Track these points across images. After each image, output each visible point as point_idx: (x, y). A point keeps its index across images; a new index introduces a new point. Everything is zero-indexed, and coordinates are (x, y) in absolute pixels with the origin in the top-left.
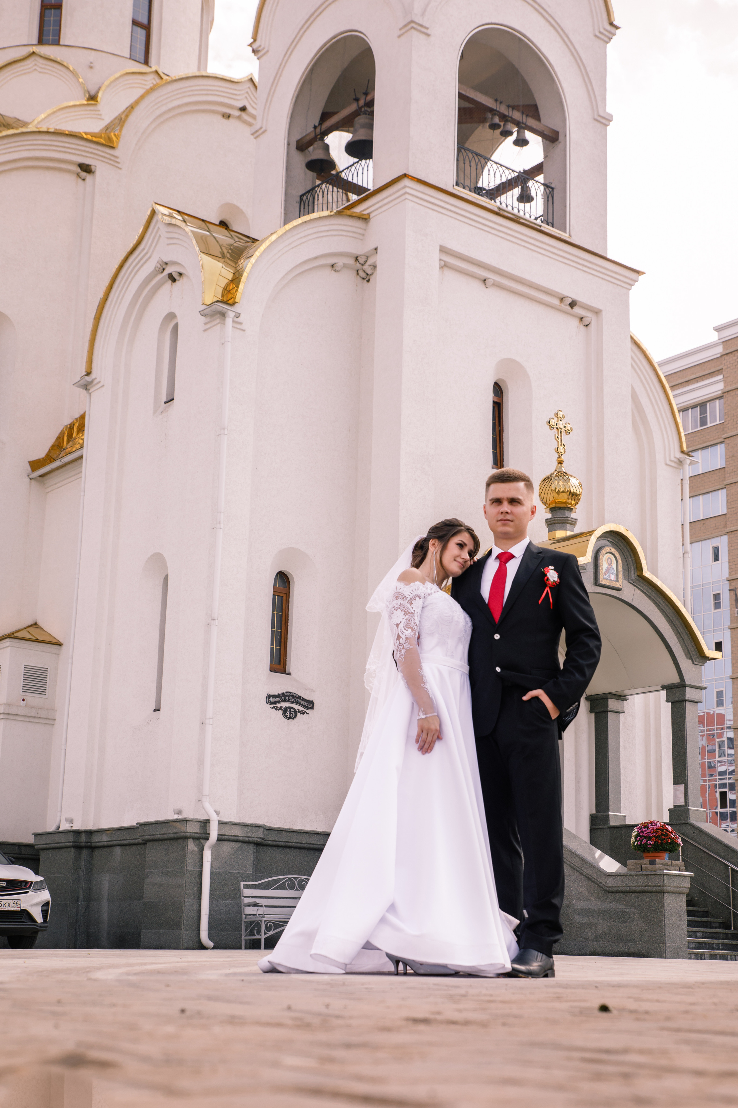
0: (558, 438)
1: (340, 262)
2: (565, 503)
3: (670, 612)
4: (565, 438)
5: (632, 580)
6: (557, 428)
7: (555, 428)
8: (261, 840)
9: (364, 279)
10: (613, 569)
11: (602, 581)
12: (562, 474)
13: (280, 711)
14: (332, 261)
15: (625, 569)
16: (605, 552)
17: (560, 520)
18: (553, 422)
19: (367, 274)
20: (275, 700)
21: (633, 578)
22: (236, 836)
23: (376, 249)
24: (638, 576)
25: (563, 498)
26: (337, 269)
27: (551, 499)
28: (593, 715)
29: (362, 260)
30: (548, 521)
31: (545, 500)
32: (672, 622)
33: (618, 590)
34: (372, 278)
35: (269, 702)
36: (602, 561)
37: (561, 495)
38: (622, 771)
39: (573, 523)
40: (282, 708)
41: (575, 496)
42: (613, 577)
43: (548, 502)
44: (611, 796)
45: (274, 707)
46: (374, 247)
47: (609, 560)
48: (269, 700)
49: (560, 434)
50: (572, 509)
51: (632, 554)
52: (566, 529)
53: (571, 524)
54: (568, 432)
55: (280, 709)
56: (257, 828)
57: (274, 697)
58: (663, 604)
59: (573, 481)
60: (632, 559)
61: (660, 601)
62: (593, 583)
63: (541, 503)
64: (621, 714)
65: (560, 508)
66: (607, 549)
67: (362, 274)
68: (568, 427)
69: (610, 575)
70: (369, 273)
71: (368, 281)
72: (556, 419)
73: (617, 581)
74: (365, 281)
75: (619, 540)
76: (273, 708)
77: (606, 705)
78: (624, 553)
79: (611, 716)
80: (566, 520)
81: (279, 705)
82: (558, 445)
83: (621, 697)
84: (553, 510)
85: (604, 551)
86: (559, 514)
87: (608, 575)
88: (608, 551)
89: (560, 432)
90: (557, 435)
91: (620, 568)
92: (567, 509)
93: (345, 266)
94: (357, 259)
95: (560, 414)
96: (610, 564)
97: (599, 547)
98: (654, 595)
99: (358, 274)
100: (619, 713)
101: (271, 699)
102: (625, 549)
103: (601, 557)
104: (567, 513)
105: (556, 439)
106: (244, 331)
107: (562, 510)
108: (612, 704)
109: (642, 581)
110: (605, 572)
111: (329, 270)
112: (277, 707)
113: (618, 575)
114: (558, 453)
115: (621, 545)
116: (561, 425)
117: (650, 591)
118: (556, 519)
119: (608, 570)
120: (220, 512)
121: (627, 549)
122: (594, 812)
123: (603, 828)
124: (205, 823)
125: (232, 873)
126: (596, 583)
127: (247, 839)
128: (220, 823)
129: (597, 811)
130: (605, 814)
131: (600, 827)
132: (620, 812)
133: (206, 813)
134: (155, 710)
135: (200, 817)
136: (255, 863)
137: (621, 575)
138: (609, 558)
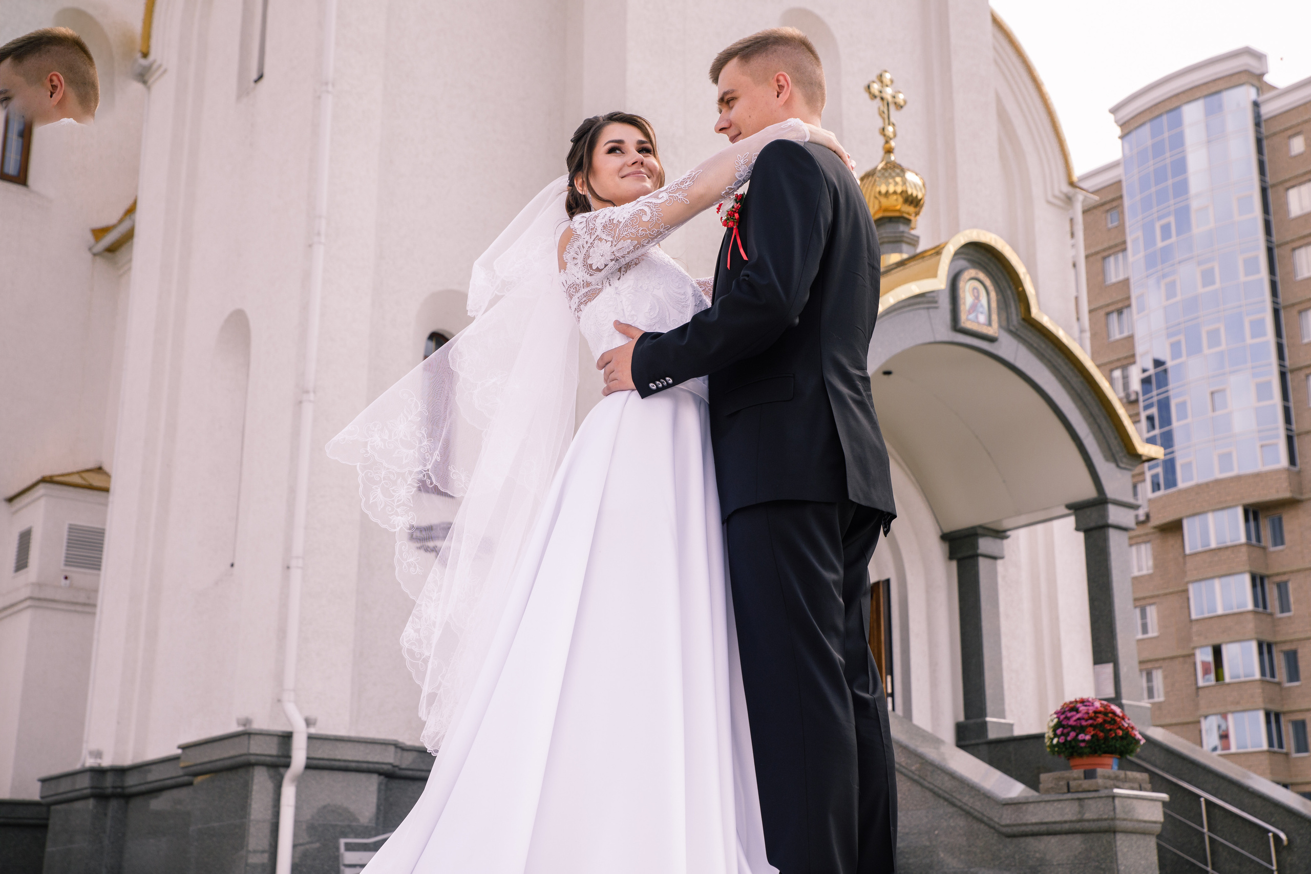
0: (884, 112)
2: (899, 211)
3: (1076, 381)
4: (895, 115)
5: (1014, 326)
6: (882, 99)
7: (877, 98)
8: (390, 767)
10: (982, 306)
11: (966, 321)
12: (893, 169)
15: (1001, 310)
17: (891, 238)
18: (876, 87)
21: (1015, 323)
22: (345, 761)
24: (1022, 319)
25: (897, 203)
27: (877, 207)
28: (954, 564)
32: (1081, 400)
33: (991, 340)
36: (964, 291)
38: (1004, 652)
39: (914, 241)
41: (914, 202)
42: (982, 319)
44: (989, 691)
47: (975, 291)
49: (885, 107)
50: (910, 220)
51: (1011, 283)
52: (901, 252)
53: (909, 244)
54: (899, 107)
56: (383, 747)
58: (1065, 369)
59: (910, 176)
60: (1012, 293)
61: (1060, 361)
62: (949, 326)
64: (999, 562)
65: (891, 220)
66: (972, 272)
68: (901, 97)
69: (977, 316)
72: (880, 84)
73: (990, 324)
77: (975, 546)
78: (997, 281)
79: (983, 563)
80: (901, 237)
82: (884, 125)
83: (1000, 534)
85: (966, 275)
86: (889, 230)
87: (973, 315)
89: (885, 104)
90: (882, 108)
91: (994, 305)
92: (903, 220)
95: (887, 76)
96: (977, 298)
97: (957, 270)
98: (1050, 352)
100: (995, 558)
102: (1000, 275)
103: (961, 284)
104: (902, 228)
105: (880, 115)
107: (894, 222)
108: (985, 545)
109: (1029, 327)
110: (969, 311)
113: (989, 316)
114: (884, 135)
115: (994, 267)
116: (889, 92)
117: (1043, 346)
118: (885, 236)
119: (974, 308)
120: (319, 217)
121: (1003, 276)
122: (962, 718)
123: (978, 745)
124: (286, 738)
125: (336, 825)
126: (956, 326)
127: (365, 766)
128: (311, 738)
129: (967, 716)
130: (979, 720)
131: (973, 742)
132: (1004, 718)
133: (289, 721)
134: (232, 565)
135: (280, 727)
136: (382, 808)
137: (995, 317)
138: (975, 288)
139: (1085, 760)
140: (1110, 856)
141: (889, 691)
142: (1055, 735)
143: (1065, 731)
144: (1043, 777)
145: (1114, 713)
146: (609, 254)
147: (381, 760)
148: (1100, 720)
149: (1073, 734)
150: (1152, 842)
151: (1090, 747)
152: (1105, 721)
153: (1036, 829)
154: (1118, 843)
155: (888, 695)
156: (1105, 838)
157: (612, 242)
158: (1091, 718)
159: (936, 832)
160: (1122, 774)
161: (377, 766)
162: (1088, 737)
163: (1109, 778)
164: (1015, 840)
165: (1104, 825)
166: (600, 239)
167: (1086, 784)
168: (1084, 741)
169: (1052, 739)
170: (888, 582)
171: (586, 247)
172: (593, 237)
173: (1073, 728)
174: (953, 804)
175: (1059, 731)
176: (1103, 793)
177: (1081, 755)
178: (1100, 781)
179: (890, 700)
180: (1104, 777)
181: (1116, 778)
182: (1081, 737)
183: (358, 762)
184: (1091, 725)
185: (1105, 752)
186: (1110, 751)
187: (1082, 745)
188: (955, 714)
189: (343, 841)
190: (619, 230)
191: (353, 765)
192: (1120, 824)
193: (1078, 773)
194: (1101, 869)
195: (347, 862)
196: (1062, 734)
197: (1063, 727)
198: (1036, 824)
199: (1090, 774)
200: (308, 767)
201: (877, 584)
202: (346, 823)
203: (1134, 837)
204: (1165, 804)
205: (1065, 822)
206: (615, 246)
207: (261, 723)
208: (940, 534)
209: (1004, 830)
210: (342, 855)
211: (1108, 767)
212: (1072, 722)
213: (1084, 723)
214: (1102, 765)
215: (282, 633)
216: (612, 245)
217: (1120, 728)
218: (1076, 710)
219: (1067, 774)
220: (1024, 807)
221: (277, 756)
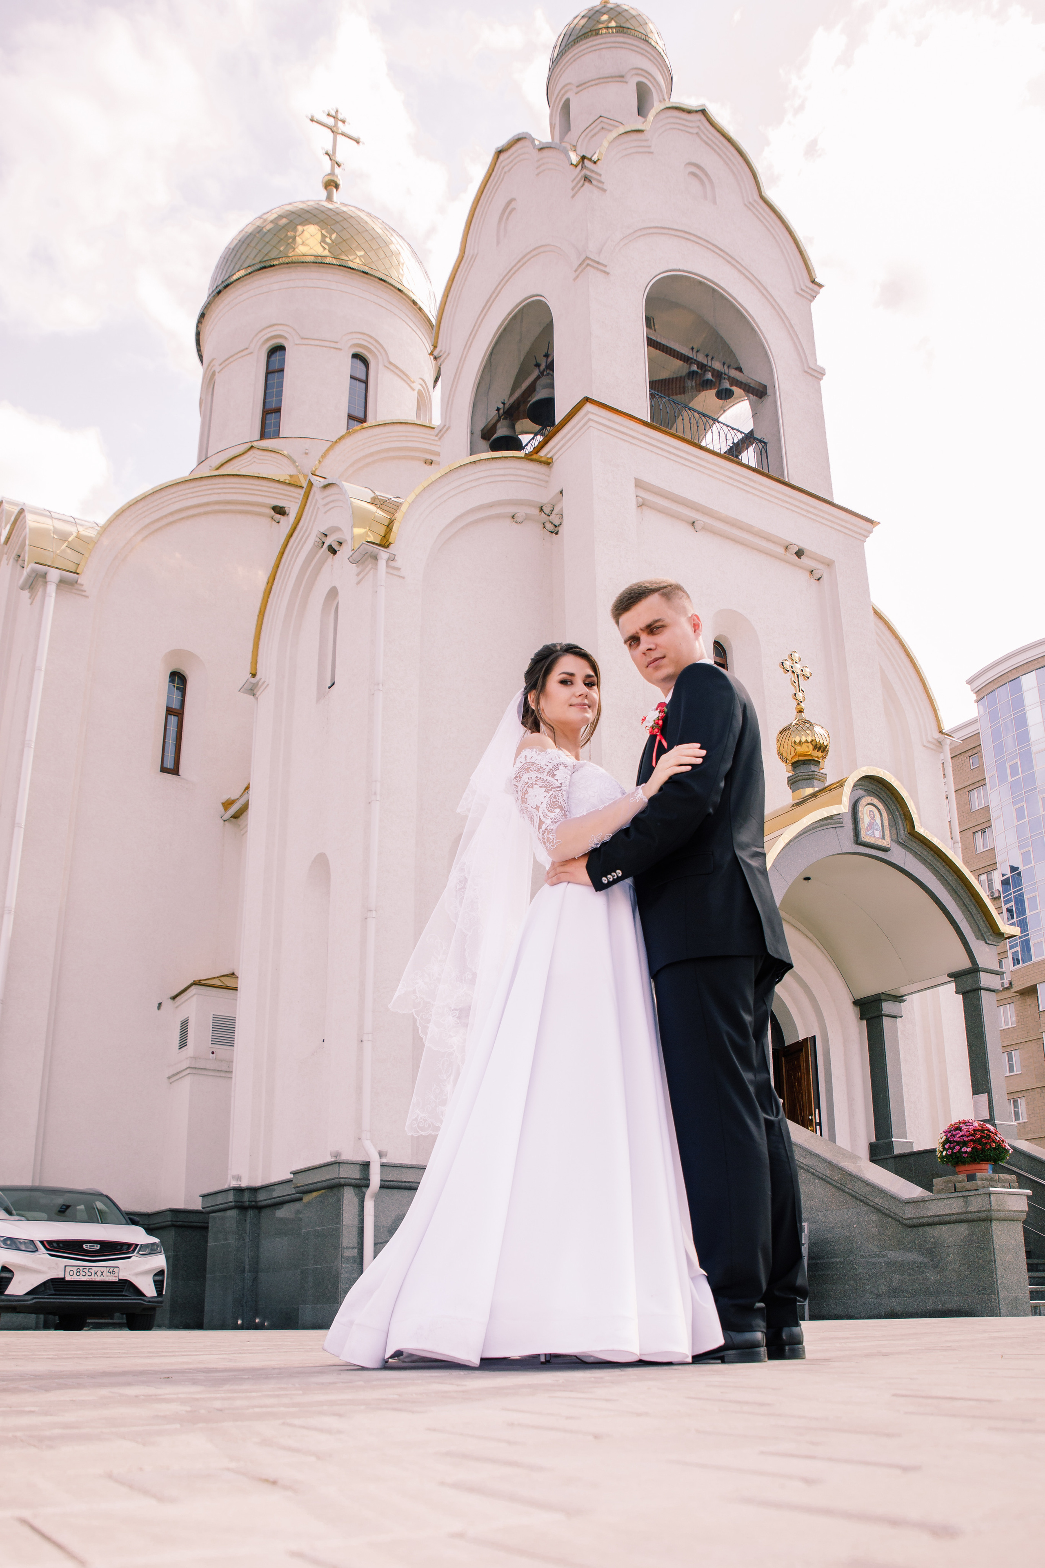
0: (795, 682)
1: (522, 511)
2: (810, 755)
3: (951, 879)
4: (803, 684)
5: (902, 839)
6: (793, 672)
7: (790, 672)
9: (552, 532)
10: (877, 824)
11: (865, 837)
12: (804, 724)
14: (512, 510)
15: (892, 826)
16: (865, 803)
17: (805, 775)
18: (788, 664)
19: (556, 526)
21: (904, 836)
22: (409, 1182)
23: (561, 492)
24: (909, 833)
25: (808, 749)
26: (519, 520)
27: (792, 754)
28: (865, 1022)
29: (547, 510)
30: (790, 778)
31: (785, 755)
32: (956, 892)
33: (886, 850)
34: (560, 529)
36: (863, 814)
37: (804, 746)
39: (823, 778)
41: (822, 748)
42: (878, 834)
43: (789, 757)
44: (894, 1118)
46: (560, 490)
47: (871, 813)
49: (797, 678)
50: (819, 762)
52: (813, 787)
53: (819, 779)
54: (807, 678)
58: (943, 870)
59: (817, 729)
60: (899, 813)
61: (938, 864)
62: (853, 841)
63: (780, 761)
64: (899, 1020)
65: (804, 762)
66: (869, 799)
67: (549, 526)
68: (807, 671)
69: (874, 832)
70: (557, 524)
71: (557, 533)
72: (791, 661)
73: (884, 838)
74: (554, 534)
75: (881, 789)
77: (880, 1009)
78: (888, 805)
79: (886, 1021)
80: (812, 775)
82: (796, 691)
83: (899, 998)
84: (795, 765)
85: (864, 801)
86: (803, 770)
87: (871, 831)
88: (869, 802)
89: (796, 676)
90: (793, 679)
91: (886, 823)
92: (812, 762)
93: (528, 517)
94: (541, 510)
95: (796, 656)
96: (873, 818)
97: (856, 798)
98: (930, 858)
99: (544, 527)
100: (895, 1017)
102: (890, 801)
103: (860, 808)
104: (813, 768)
105: (792, 684)
106: (404, 578)
107: (807, 764)
108: (888, 1007)
109: (915, 840)
110: (867, 828)
111: (509, 521)
113: (883, 832)
114: (797, 699)
115: (885, 795)
116: (798, 667)
117: (923, 850)
118: (800, 774)
119: (871, 826)
120: (376, 781)
121: (892, 800)
122: (873, 1139)
123: (886, 1159)
124: (366, 1166)
126: (858, 841)
128: (384, 1166)
129: (878, 1138)
130: (887, 1141)
131: (883, 1157)
132: (905, 1137)
133: (367, 1153)
134: (324, 1041)
135: (361, 1158)
137: (887, 833)
138: (871, 811)
139: (967, 1167)
140: (988, 1238)
142: (944, 1149)
143: (952, 1145)
144: (935, 1181)
145: (989, 1130)
148: (978, 1136)
149: (957, 1148)
150: (1020, 1227)
151: (971, 1157)
152: (982, 1137)
153: (930, 1220)
154: (993, 1228)
155: (817, 1124)
156: (983, 1225)
158: (971, 1135)
160: (996, 1176)
162: (969, 1150)
163: (986, 1179)
164: (915, 1230)
165: (983, 1215)
167: (969, 1185)
168: (966, 1152)
169: (942, 1152)
170: (814, 1038)
173: (958, 1143)
174: (867, 1205)
175: (947, 1146)
176: (982, 1191)
177: (964, 1163)
178: (979, 1182)
179: (818, 1127)
180: (982, 1179)
181: (992, 1180)
182: (964, 1149)
184: (971, 1140)
185: (983, 1160)
186: (986, 1159)
187: (965, 1155)
188: (869, 1137)
192: (994, 1214)
193: (962, 1177)
194: (981, 1248)
196: (950, 1148)
197: (950, 1142)
198: (931, 1216)
199: (971, 1178)
200: (382, 1187)
201: (806, 1040)
203: (1005, 1223)
204: (1028, 1197)
205: (953, 1214)
207: (347, 1156)
208: (853, 1000)
209: (907, 1222)
211: (985, 1171)
212: (956, 1139)
213: (966, 1139)
214: (980, 1170)
215: (359, 1089)
217: (993, 1141)
218: (961, 1130)
219: (953, 1178)
220: (922, 1204)
221: (360, 1179)
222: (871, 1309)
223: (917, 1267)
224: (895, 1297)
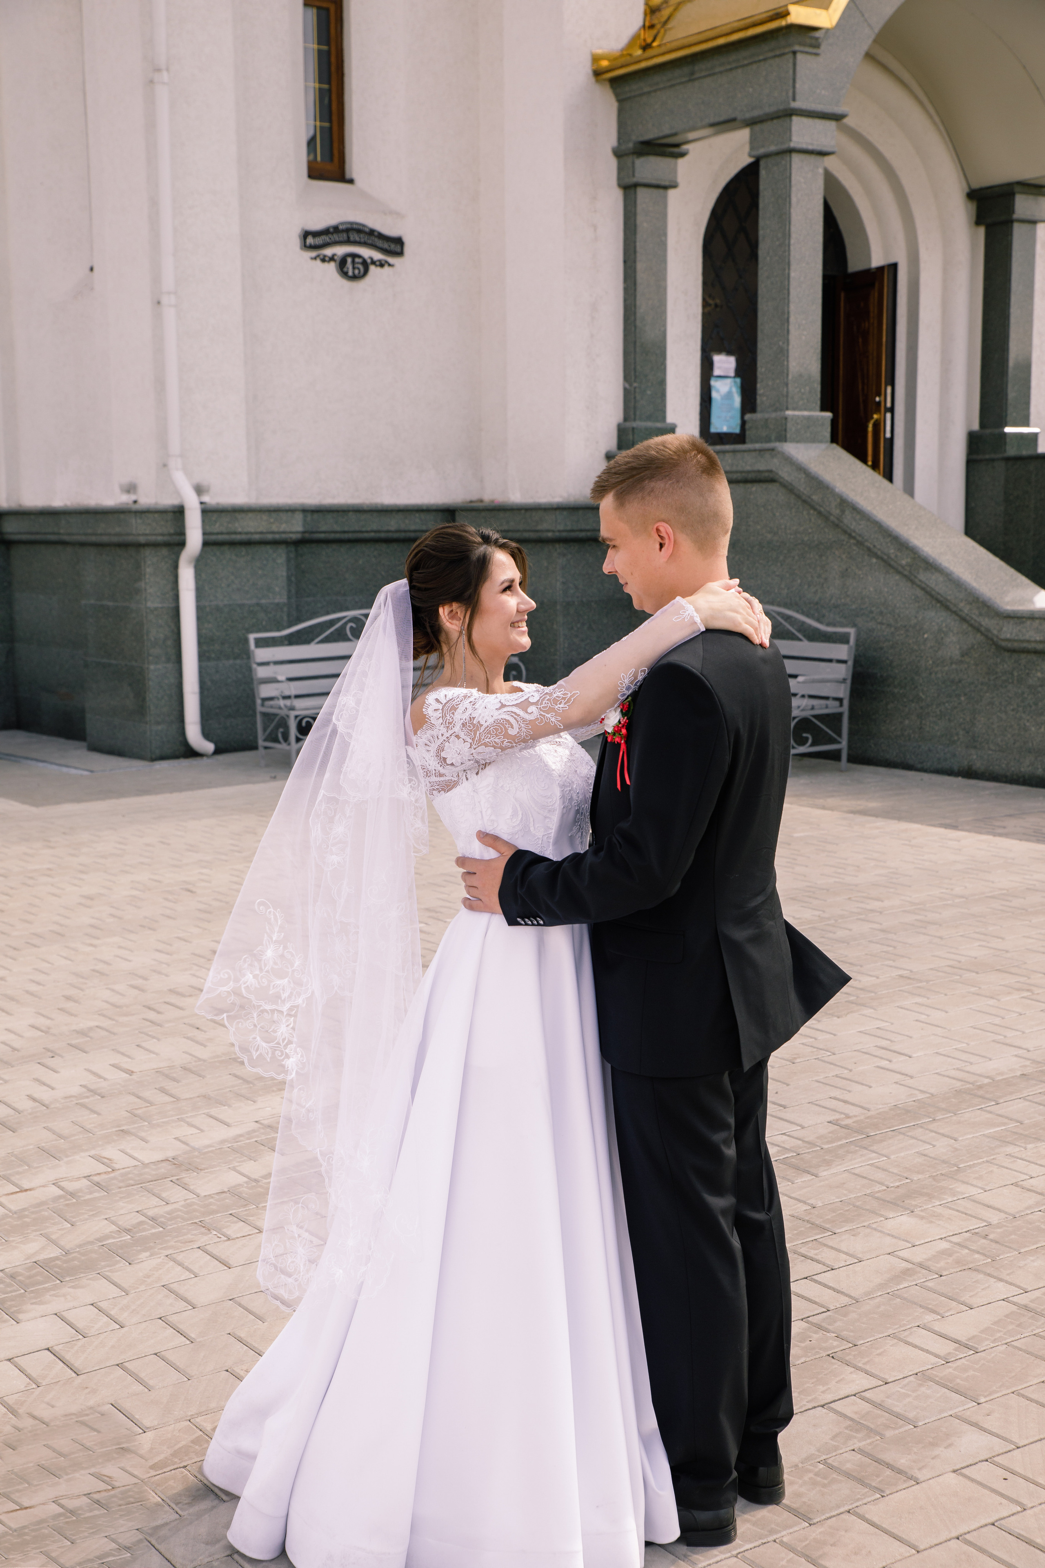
8: (300, 534)
13: (332, 264)
20: (319, 241)
22: (248, 534)
28: (981, 231)
35: (306, 247)
40: (336, 258)
44: (1011, 395)
45: (318, 256)
48: (305, 242)
55: (332, 259)
56: (289, 512)
57: (315, 234)
76: (315, 258)
77: (1010, 209)
79: (1018, 230)
81: (328, 252)
101: (310, 240)
108: (1023, 205)
112: (325, 256)
122: (976, 426)
123: (993, 460)
124: (179, 512)
125: (243, 605)
127: (270, 537)
128: (207, 512)
129: (982, 425)
130: (996, 431)
131: (987, 457)
132: (1027, 424)
133: (177, 493)
134: (92, 269)
135: (167, 501)
136: (293, 579)
141: (889, 405)
146: (467, 754)
147: (288, 530)
155: (887, 410)
157: (471, 744)
159: (926, 636)
161: (284, 536)
164: (1015, 656)
166: (458, 737)
170: (894, 267)
171: (441, 739)
172: (450, 732)
179: (888, 415)
183: (261, 533)
188: (968, 419)
189: (252, 637)
190: (480, 734)
191: (257, 537)
195: (259, 660)
200: (205, 544)
201: (881, 269)
202: (254, 601)
206: (475, 749)
207: (148, 498)
208: (967, 190)
209: (1004, 644)
210: (253, 652)
215: (160, 384)
216: (470, 747)
220: (1029, 622)
221: (170, 535)
222: (939, 759)
223: (1013, 710)
224: (975, 747)
